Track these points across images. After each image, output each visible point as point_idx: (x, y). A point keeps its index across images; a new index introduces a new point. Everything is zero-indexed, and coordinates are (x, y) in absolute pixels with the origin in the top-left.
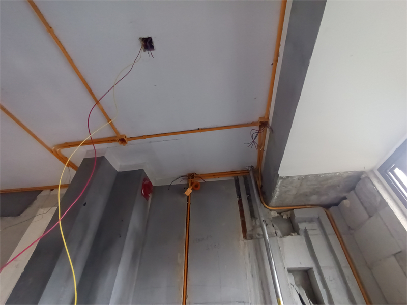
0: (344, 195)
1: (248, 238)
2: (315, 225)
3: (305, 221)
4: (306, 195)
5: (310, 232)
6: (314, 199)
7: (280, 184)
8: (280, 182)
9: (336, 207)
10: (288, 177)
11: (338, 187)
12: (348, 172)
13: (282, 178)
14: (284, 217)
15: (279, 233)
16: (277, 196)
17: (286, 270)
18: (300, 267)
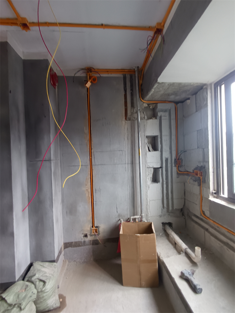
3: (162, 111)
5: (163, 118)
7: (156, 86)
9: (182, 103)
10: (163, 83)
12: (198, 83)
13: (159, 83)
14: (150, 108)
15: (146, 117)
16: (151, 94)
17: (145, 136)
18: (152, 135)
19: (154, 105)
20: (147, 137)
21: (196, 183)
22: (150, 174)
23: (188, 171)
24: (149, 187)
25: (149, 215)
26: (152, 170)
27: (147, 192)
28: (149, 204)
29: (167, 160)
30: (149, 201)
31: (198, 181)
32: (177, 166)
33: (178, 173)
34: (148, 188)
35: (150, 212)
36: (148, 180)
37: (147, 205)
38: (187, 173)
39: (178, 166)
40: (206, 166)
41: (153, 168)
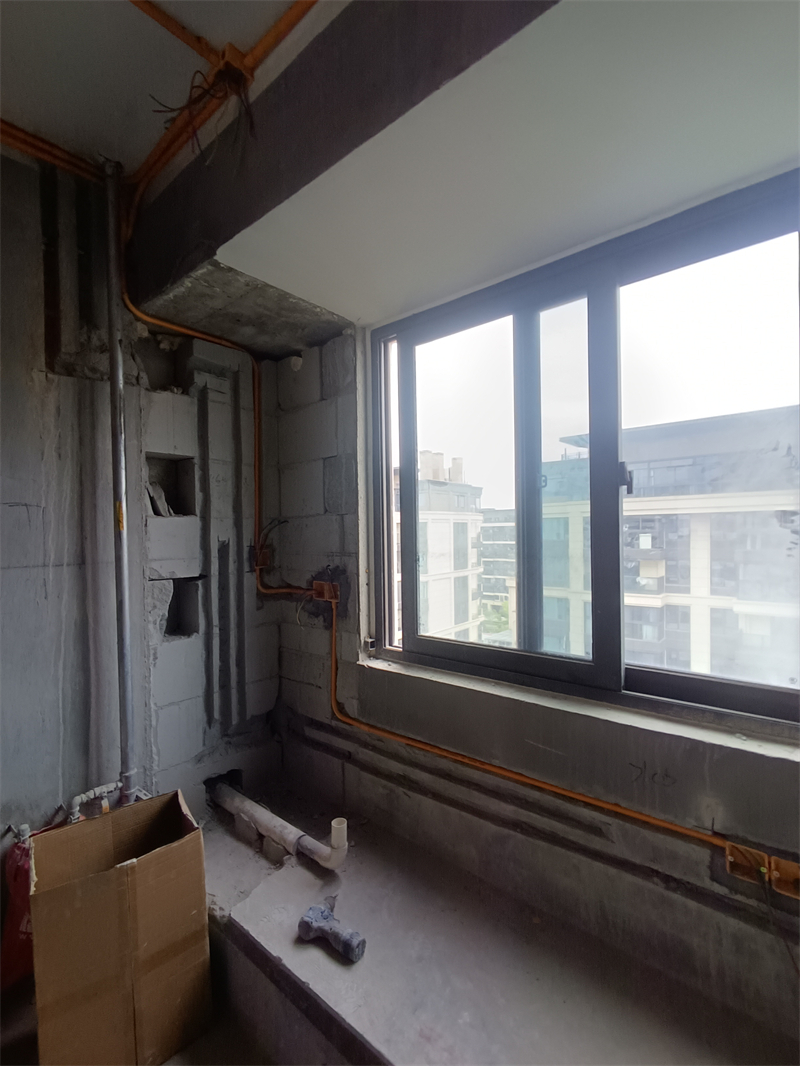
0: (300, 347)
1: (57, 369)
2: (226, 385)
3: (210, 372)
4: (238, 320)
5: (211, 395)
6: (246, 333)
7: (202, 274)
8: (205, 270)
9: (275, 363)
10: (230, 269)
11: (300, 330)
12: (333, 314)
13: (216, 264)
14: (162, 346)
15: (145, 379)
16: (175, 296)
17: (143, 455)
18: (172, 453)
19: (178, 340)
20: (151, 459)
21: (320, 621)
22: (158, 604)
23: (289, 586)
24: (155, 654)
25: (155, 768)
26: (170, 585)
27: (147, 678)
28: (154, 723)
29: (223, 549)
30: (156, 711)
31: (326, 615)
32: (257, 568)
33: (261, 597)
34: (152, 658)
35: (159, 754)
36: (151, 626)
37: (147, 728)
38: (289, 593)
39: (261, 570)
40: (350, 568)
41: (174, 580)
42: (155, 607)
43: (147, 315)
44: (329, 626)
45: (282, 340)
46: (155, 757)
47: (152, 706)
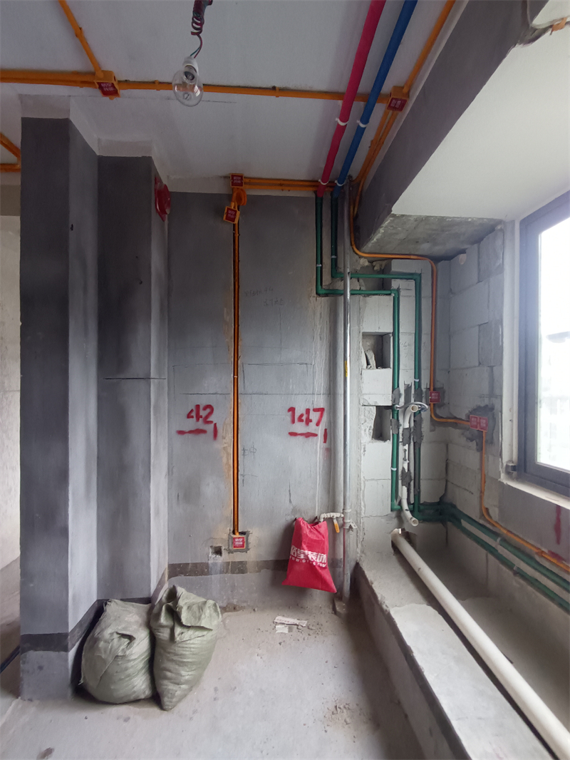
0: (465, 246)
1: (321, 294)
2: (412, 284)
4: (416, 241)
5: (402, 293)
6: (425, 248)
7: (388, 223)
8: (389, 221)
9: (448, 262)
10: (403, 216)
11: (461, 236)
12: (483, 219)
16: (377, 239)
17: (361, 334)
18: (377, 331)
19: (384, 263)
20: (365, 335)
21: (473, 444)
22: (367, 419)
23: (455, 418)
24: (364, 448)
25: (363, 514)
26: (374, 410)
27: (359, 461)
28: (362, 488)
29: (408, 389)
30: (364, 482)
31: (478, 440)
32: (432, 403)
33: (433, 423)
34: (362, 450)
35: (365, 507)
36: (363, 432)
37: (359, 490)
38: (455, 422)
39: (434, 404)
40: (497, 407)
41: (377, 406)
42: (365, 421)
43: (366, 253)
44: (480, 449)
45: (450, 246)
46: (363, 508)
47: (362, 478)
